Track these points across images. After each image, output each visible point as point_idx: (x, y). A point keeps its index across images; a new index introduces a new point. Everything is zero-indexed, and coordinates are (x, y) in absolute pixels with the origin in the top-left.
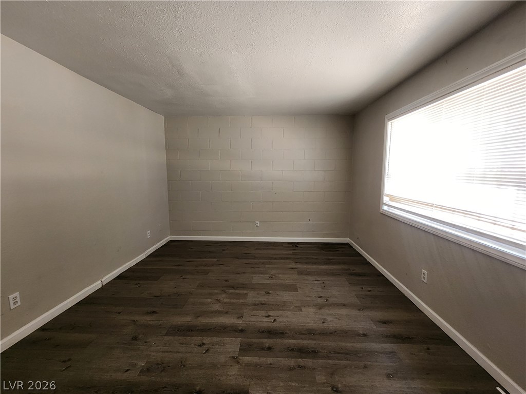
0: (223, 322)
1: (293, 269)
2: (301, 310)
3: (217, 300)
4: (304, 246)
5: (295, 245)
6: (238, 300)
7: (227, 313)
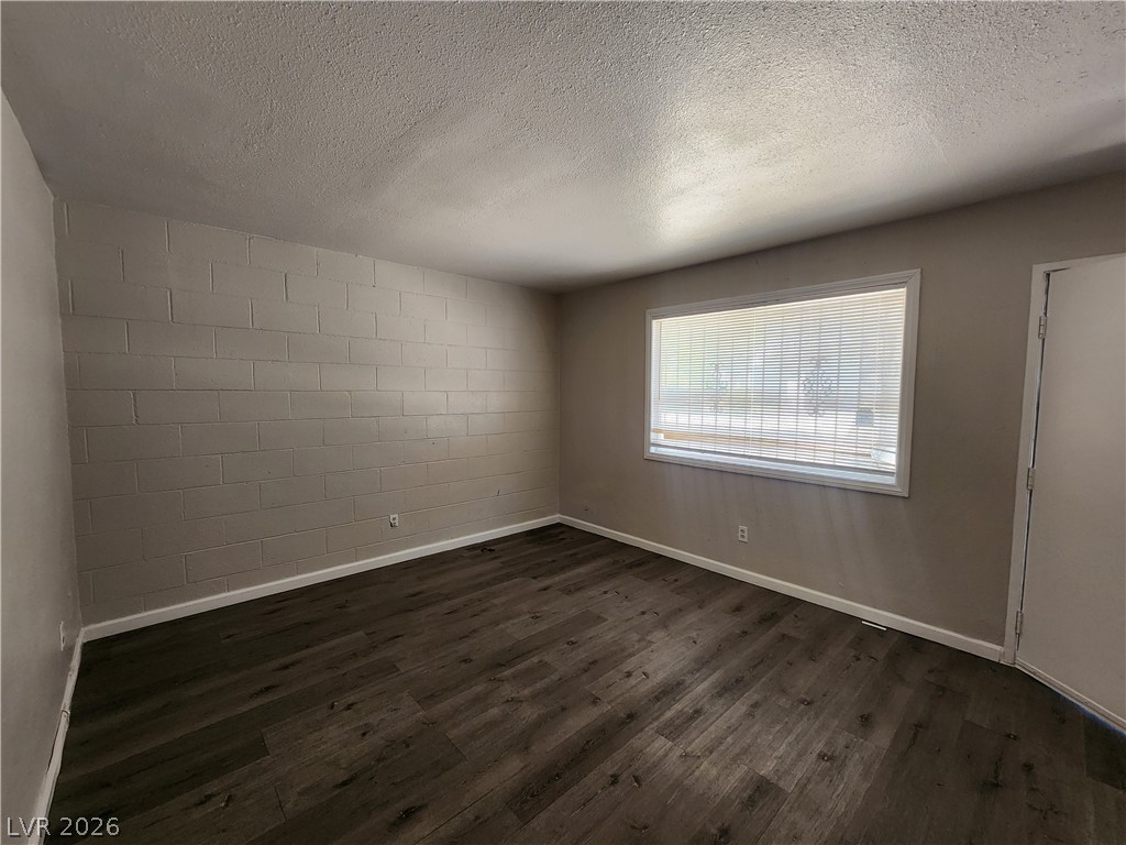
0: (583, 724)
1: (545, 589)
2: (651, 642)
3: (508, 701)
4: (502, 545)
5: (484, 548)
6: (546, 680)
7: (563, 709)
